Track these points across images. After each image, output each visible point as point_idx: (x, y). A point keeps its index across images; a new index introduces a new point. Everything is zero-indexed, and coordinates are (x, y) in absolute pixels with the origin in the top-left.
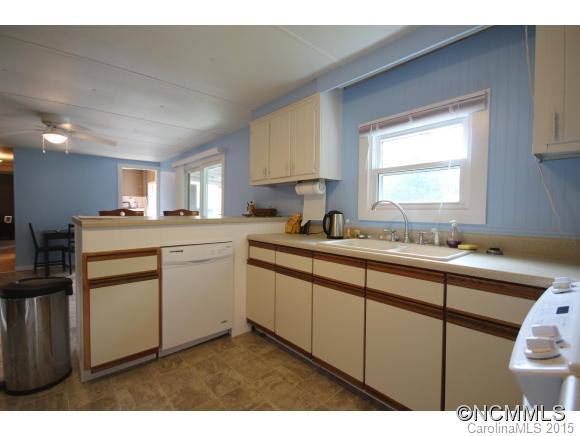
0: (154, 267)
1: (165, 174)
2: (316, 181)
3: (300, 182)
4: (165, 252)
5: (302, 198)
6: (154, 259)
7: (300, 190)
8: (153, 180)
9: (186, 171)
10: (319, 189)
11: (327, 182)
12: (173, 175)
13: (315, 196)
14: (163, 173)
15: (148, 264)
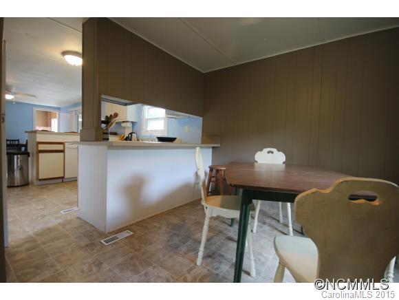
0: (62, 149)
1: (63, 114)
2: (127, 122)
3: (124, 122)
4: (66, 144)
5: (124, 128)
6: (62, 146)
7: (123, 125)
8: (55, 117)
9: (76, 114)
10: (129, 125)
11: (132, 122)
12: (69, 115)
13: (128, 127)
14: (61, 114)
15: (60, 147)
